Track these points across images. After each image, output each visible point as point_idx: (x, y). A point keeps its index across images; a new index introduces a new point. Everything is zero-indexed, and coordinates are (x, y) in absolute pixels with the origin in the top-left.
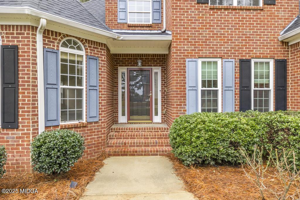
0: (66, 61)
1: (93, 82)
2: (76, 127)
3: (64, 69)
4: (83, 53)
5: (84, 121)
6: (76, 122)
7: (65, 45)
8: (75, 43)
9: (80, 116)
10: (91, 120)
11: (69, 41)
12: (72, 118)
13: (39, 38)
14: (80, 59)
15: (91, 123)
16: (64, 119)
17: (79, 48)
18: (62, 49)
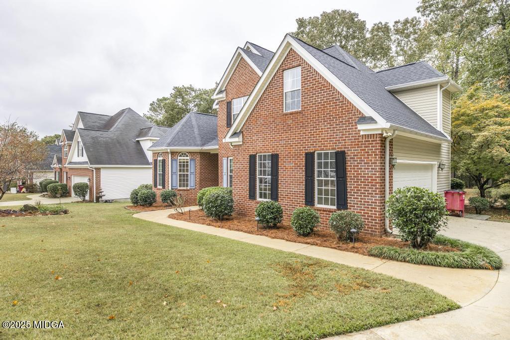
0: (181, 162)
1: (192, 171)
2: (184, 190)
3: (180, 166)
4: (188, 158)
5: (188, 188)
6: (185, 188)
7: (180, 156)
8: (185, 154)
9: (187, 186)
10: (191, 188)
11: (182, 154)
12: (184, 186)
13: (170, 155)
14: (187, 161)
15: (192, 189)
16: (180, 186)
17: (187, 156)
18: (179, 158)
